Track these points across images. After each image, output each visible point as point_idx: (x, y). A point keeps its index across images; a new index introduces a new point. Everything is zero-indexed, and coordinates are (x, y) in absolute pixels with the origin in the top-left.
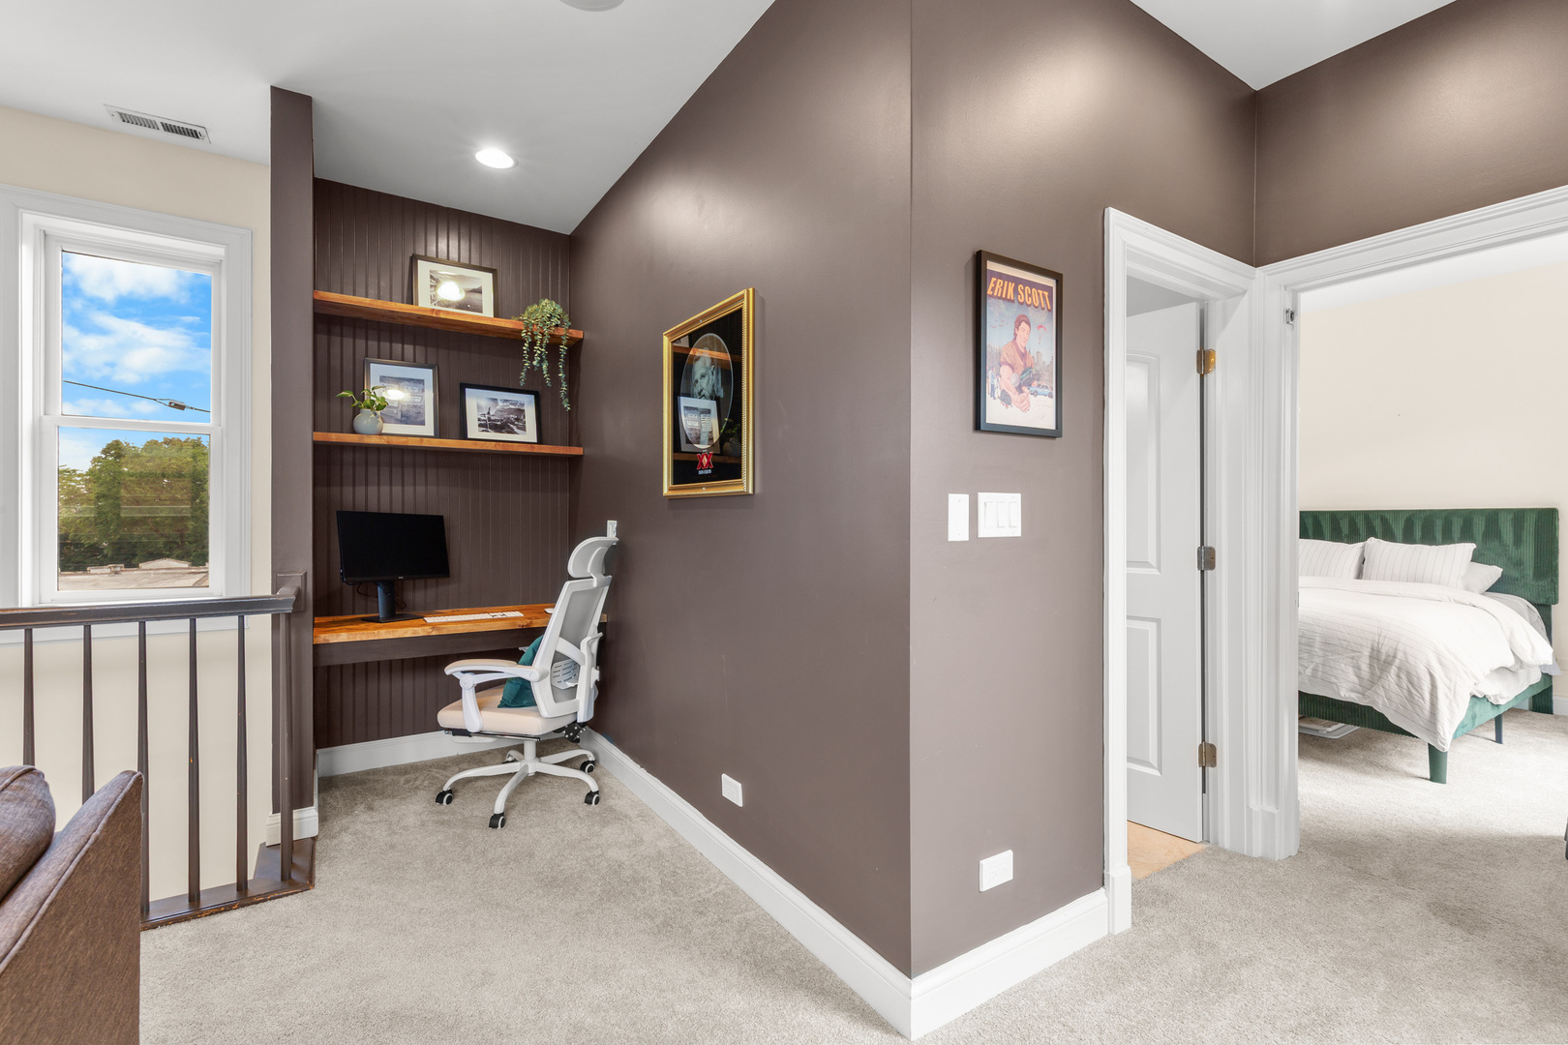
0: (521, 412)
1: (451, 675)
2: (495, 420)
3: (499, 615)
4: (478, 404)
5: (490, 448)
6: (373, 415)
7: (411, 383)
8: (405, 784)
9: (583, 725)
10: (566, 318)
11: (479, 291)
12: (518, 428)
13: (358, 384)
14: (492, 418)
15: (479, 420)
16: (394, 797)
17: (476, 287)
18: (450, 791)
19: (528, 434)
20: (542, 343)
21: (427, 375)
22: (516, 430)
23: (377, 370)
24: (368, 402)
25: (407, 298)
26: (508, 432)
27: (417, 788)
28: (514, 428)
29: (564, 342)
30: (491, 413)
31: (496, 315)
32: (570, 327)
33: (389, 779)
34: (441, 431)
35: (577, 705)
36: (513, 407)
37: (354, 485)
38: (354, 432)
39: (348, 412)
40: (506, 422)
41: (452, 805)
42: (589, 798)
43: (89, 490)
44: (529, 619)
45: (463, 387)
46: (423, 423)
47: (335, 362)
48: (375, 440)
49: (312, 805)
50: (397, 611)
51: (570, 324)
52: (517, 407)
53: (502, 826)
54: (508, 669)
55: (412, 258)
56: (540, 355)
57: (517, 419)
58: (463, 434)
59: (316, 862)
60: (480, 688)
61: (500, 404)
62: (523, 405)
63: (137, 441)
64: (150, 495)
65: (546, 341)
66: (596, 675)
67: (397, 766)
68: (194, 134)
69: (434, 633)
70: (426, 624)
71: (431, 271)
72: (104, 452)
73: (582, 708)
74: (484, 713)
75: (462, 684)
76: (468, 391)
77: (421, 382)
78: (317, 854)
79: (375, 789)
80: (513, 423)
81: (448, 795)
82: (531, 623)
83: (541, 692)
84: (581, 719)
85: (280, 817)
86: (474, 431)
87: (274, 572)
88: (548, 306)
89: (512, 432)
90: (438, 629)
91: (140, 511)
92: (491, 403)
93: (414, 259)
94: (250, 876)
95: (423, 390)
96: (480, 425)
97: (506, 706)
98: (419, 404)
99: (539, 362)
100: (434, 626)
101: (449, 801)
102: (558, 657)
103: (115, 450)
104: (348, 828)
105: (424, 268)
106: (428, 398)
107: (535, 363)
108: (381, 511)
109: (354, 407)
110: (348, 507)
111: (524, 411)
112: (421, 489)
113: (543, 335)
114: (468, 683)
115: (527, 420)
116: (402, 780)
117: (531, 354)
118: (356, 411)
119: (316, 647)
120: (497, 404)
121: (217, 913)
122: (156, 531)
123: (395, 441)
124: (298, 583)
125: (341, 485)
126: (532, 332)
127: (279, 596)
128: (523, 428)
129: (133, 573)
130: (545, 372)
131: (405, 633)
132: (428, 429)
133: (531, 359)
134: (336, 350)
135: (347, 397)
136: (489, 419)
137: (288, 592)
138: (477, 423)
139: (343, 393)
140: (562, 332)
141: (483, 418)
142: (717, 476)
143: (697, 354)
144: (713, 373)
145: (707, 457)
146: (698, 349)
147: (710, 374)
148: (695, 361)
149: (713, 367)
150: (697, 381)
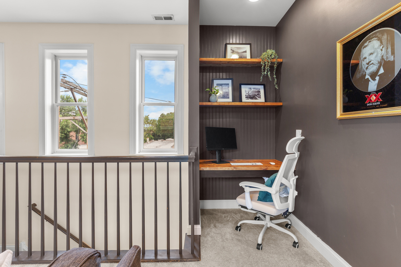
0: (259, 92)
1: (241, 186)
2: (251, 95)
3: (254, 164)
4: (245, 90)
5: (250, 105)
6: (215, 96)
7: (225, 85)
8: (224, 218)
9: (290, 213)
10: (276, 55)
11: (246, 52)
12: (258, 97)
13: (211, 86)
14: (250, 95)
15: (246, 95)
16: (222, 223)
17: (244, 50)
18: (240, 227)
19: (261, 100)
20: (268, 65)
21: (230, 82)
22: (257, 98)
23: (216, 82)
24: (214, 92)
25: (224, 57)
26: (255, 99)
27: (228, 221)
28: (257, 97)
29: (276, 64)
30: (250, 93)
31: (251, 58)
32: (278, 58)
33: (219, 214)
34: (234, 100)
35: (288, 205)
36: (256, 90)
37: (209, 119)
38: (209, 101)
39: (208, 96)
40: (254, 96)
41: (241, 232)
42: (295, 244)
43: (158, 124)
44: (266, 166)
45: (240, 85)
46: (229, 98)
47: (204, 81)
48: (215, 104)
49: (199, 224)
50: (222, 161)
51: (278, 57)
52: (258, 90)
53: (261, 250)
54: (263, 188)
55: (225, 45)
56: (267, 70)
57: (258, 94)
58: (241, 100)
59: (201, 247)
60: (251, 193)
61: (252, 89)
62: (260, 89)
63: (165, 113)
64: (168, 124)
65: (269, 64)
66: (296, 193)
67: (221, 209)
68: (170, 18)
69: (235, 170)
70: (231, 166)
71: (231, 48)
72: (161, 116)
73: (290, 206)
74: (252, 202)
75: (245, 190)
76: (242, 86)
77: (228, 84)
78: (201, 243)
79: (216, 218)
80: (256, 96)
81: (239, 228)
82: (267, 168)
83: (276, 198)
84: (290, 211)
85: (191, 226)
86: (244, 99)
87: (189, 147)
88: (270, 52)
89: (256, 99)
90: (236, 168)
91: (166, 128)
92: (249, 89)
93: (226, 45)
94: (183, 249)
95: (229, 87)
96: (246, 97)
97: (261, 200)
98: (227, 92)
99: (266, 72)
100: (234, 167)
101: (240, 230)
102: (282, 185)
103: (162, 115)
104: (209, 234)
105: (229, 47)
106: (230, 90)
107: (265, 73)
108: (217, 127)
109: (209, 94)
110: (208, 126)
111: (260, 91)
112: (228, 120)
113: (268, 62)
114: (247, 190)
115: (261, 94)
116: (223, 215)
117: (264, 70)
118: (210, 95)
119: (200, 171)
120: (251, 90)
121: (174, 262)
122: (169, 132)
123: (221, 104)
124: (195, 151)
125: (206, 119)
126: (264, 62)
127: (191, 156)
128: (260, 97)
129: (165, 141)
130: (269, 76)
131: (226, 169)
132: (230, 100)
133: (264, 72)
134: (204, 77)
135: (207, 91)
136: (249, 95)
137: (193, 154)
138: (245, 96)
139: (207, 89)
140: (275, 60)
141: (247, 95)
142: (386, 105)
143: (366, 44)
144: (382, 50)
145: (375, 96)
146: (365, 42)
147: (379, 50)
148: (363, 48)
149: (382, 46)
150: (365, 58)
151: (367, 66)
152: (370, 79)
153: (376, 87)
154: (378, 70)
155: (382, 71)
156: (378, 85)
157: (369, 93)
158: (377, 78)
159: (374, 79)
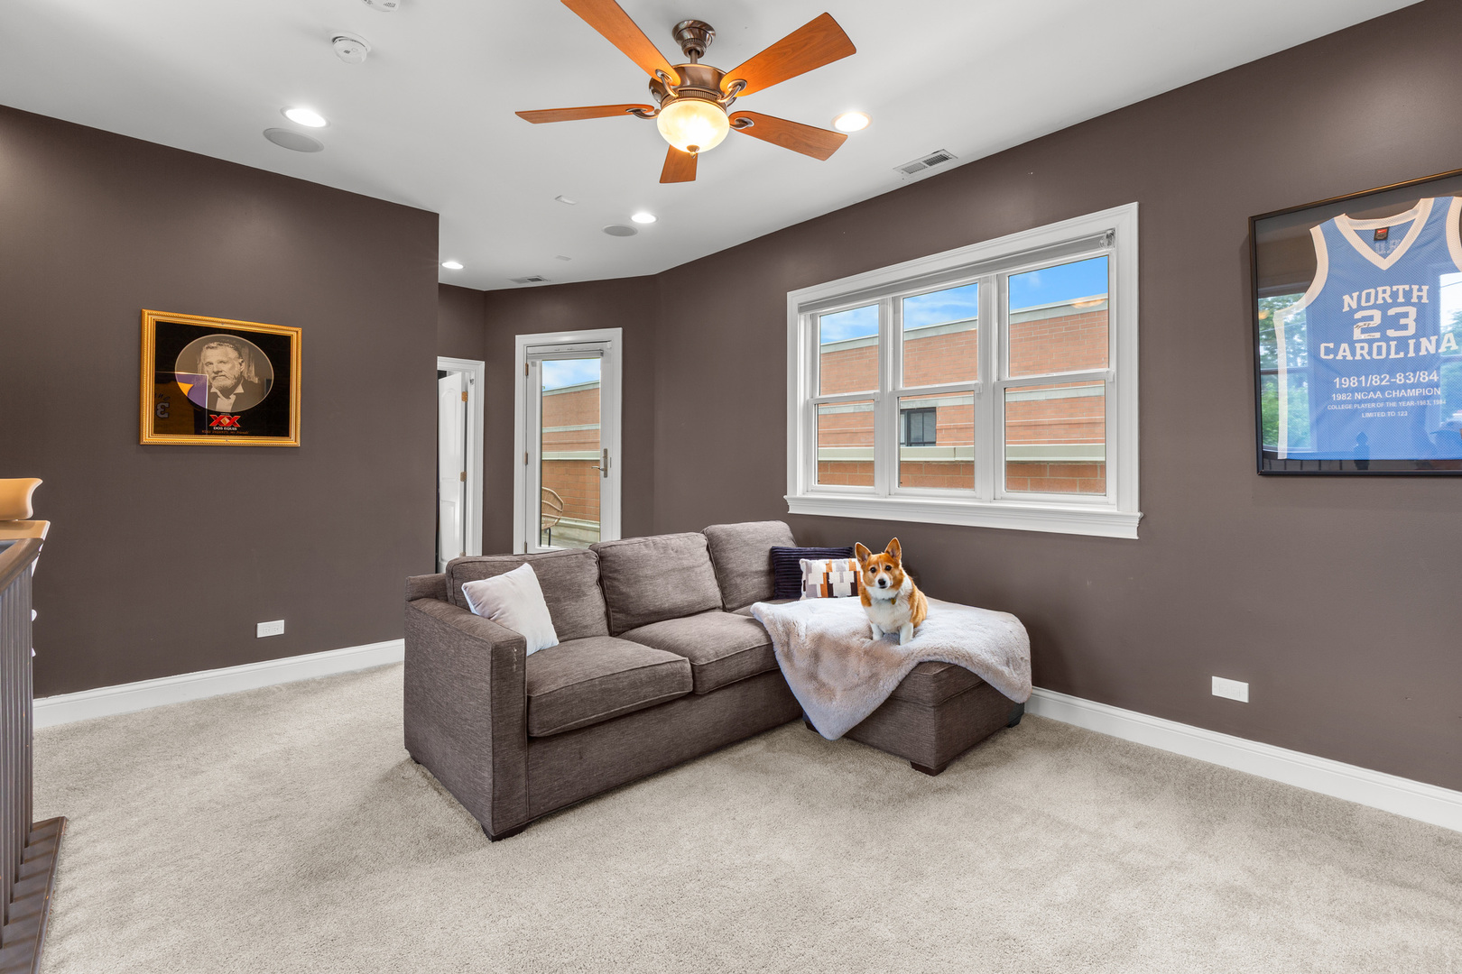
142: (246, 433)
143: (212, 345)
144: (241, 365)
145: (229, 418)
146: (213, 340)
147: (236, 363)
148: (207, 348)
149: (241, 360)
150: (211, 364)
151: (213, 375)
152: (219, 393)
153: (231, 407)
154: (235, 386)
155: (240, 390)
156: (235, 404)
157: (219, 413)
158: (233, 397)
159: (228, 398)
